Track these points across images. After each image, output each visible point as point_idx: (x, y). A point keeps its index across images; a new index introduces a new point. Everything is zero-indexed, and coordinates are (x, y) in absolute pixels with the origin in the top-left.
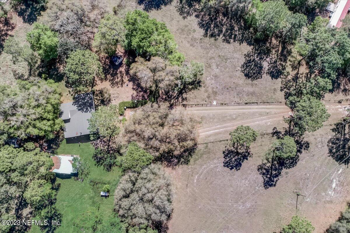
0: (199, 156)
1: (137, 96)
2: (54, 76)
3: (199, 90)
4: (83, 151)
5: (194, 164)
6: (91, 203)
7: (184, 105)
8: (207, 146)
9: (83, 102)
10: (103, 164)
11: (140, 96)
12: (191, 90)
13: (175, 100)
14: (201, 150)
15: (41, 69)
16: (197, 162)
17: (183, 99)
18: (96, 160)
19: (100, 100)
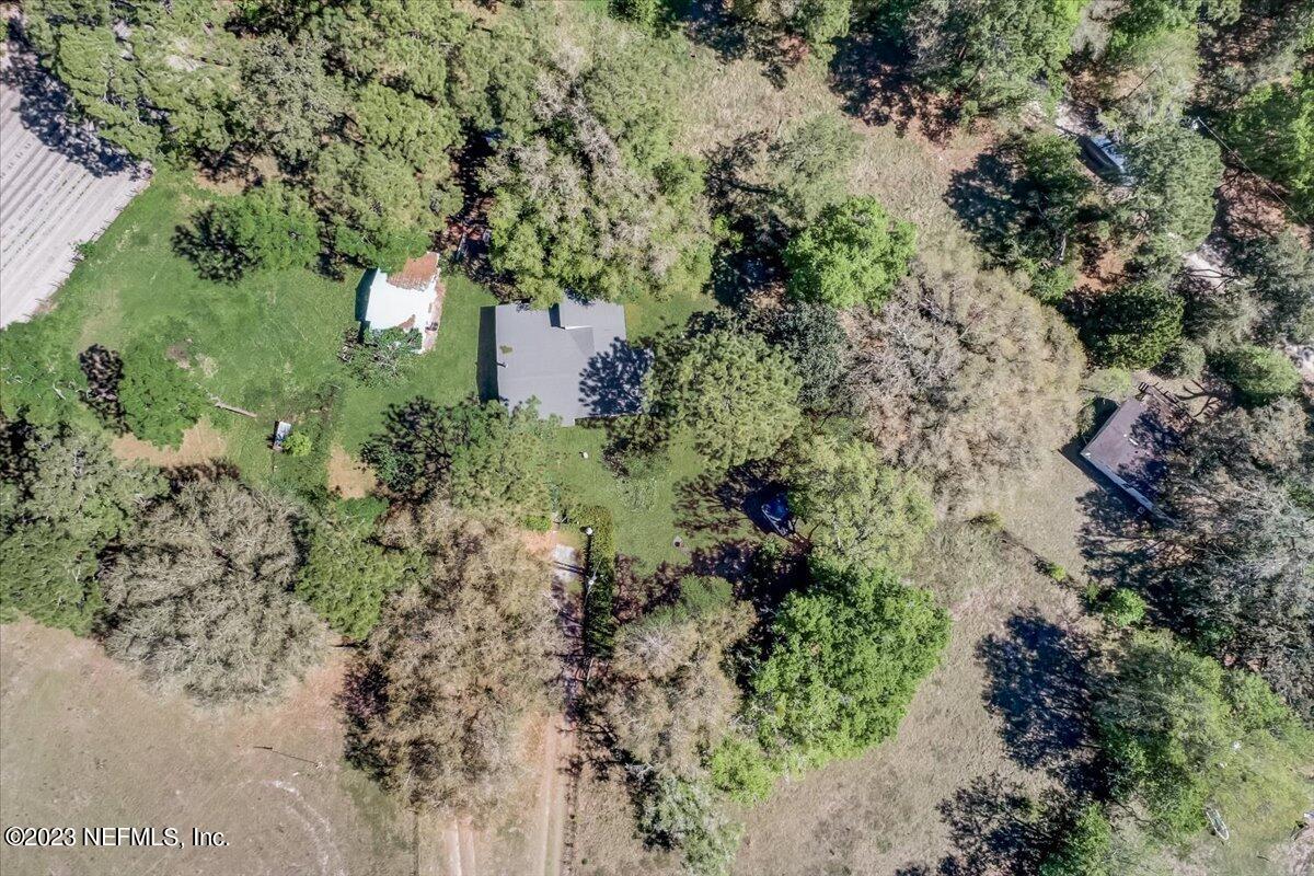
0: (371, 811)
1: (634, 579)
2: (736, 272)
3: (635, 837)
4: (447, 365)
5: (342, 786)
6: (259, 384)
7: (575, 767)
8: (403, 846)
9: (621, 377)
10: (392, 435)
11: (630, 589)
12: (637, 804)
13: (604, 732)
14: (393, 818)
15: (766, 227)
16: (349, 799)
17: (601, 766)
18: (409, 410)
19: (629, 436)
